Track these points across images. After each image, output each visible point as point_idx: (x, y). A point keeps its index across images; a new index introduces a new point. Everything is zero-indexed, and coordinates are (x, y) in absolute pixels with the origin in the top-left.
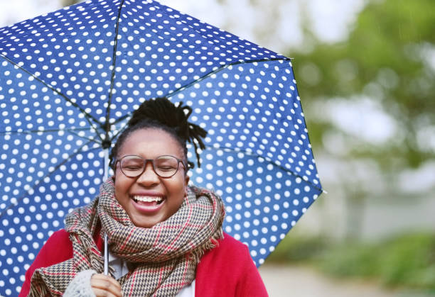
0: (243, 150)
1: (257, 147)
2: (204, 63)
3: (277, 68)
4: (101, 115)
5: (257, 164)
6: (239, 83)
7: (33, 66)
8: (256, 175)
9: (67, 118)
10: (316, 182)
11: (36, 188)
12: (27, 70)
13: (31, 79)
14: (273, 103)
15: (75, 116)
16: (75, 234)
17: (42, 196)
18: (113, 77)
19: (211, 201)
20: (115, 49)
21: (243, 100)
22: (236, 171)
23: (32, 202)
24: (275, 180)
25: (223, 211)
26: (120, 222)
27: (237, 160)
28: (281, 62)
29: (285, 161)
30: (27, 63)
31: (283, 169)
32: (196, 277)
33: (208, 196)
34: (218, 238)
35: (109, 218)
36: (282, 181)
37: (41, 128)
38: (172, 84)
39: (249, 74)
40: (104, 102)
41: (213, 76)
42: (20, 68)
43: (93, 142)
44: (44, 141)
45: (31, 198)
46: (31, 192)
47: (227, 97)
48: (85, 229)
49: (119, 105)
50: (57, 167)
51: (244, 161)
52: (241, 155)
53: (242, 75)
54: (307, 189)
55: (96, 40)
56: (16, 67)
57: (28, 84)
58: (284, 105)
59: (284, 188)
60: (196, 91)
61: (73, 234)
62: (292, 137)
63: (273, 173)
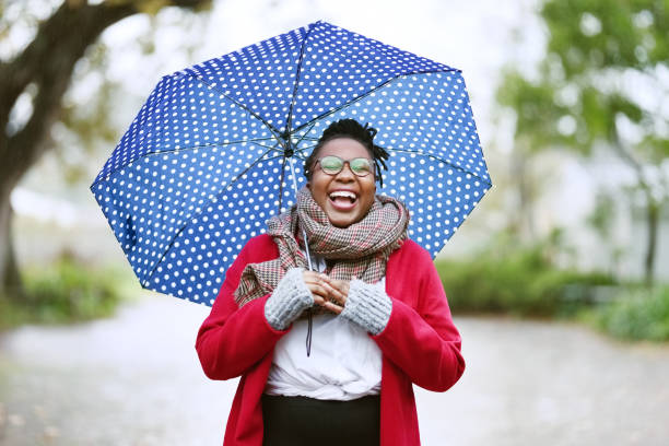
0: (415, 151)
1: (428, 147)
2: (380, 75)
3: (449, 78)
4: (281, 126)
5: (428, 163)
6: (412, 91)
7: (225, 86)
8: (429, 173)
9: (250, 129)
10: (485, 177)
11: (219, 197)
12: (219, 90)
13: (222, 97)
14: (445, 108)
15: (257, 128)
16: (281, 237)
17: (225, 204)
18: (296, 90)
19: (397, 208)
20: (299, 66)
21: (416, 106)
22: (409, 170)
23: (216, 211)
24: (446, 177)
25: (408, 215)
26: (320, 222)
27: (409, 160)
28: (453, 73)
29: (456, 159)
30: (219, 84)
31: (453, 167)
32: (386, 273)
33: (393, 203)
34: (404, 239)
35: (310, 220)
36: (453, 177)
37: (227, 141)
38: (349, 94)
39: (422, 83)
40: (285, 113)
41: (389, 86)
42: (213, 88)
43: (273, 150)
44: (229, 153)
45: (215, 206)
46: (215, 201)
47: (402, 104)
48: (289, 233)
49: (299, 115)
50: (240, 176)
51: (416, 160)
52: (413, 156)
53: (416, 84)
54: (477, 184)
55: (283, 60)
56: (209, 88)
57: (218, 102)
58: (455, 110)
59: (455, 184)
60: (372, 99)
61: (278, 237)
62: (462, 138)
63: (444, 171)
